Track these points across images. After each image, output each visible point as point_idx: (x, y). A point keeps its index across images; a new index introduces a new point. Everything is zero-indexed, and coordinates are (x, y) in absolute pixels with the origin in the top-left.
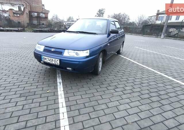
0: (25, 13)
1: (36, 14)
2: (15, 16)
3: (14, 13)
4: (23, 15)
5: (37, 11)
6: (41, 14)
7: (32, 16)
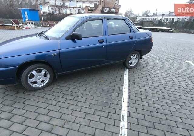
0: (98, 9)
1: (108, 10)
3: (89, 10)
4: (95, 11)
5: (109, 7)
6: (113, 9)
7: (104, 11)
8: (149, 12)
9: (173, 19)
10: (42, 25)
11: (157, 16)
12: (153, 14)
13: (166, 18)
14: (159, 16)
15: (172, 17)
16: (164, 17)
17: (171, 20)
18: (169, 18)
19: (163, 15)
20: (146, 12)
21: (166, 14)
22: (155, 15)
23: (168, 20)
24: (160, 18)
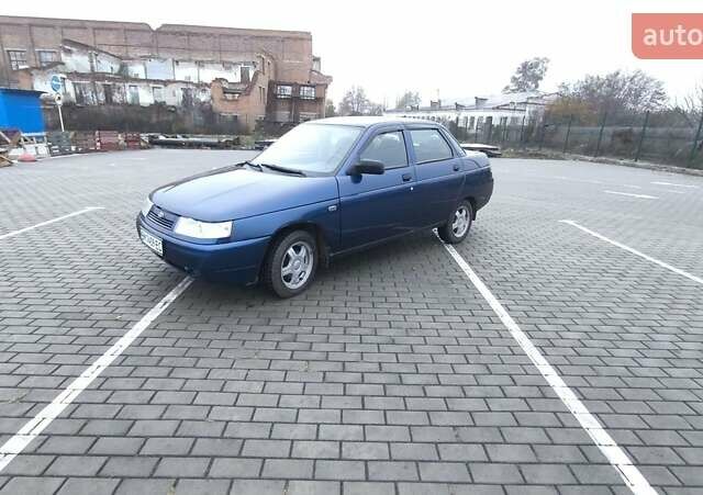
0: (256, 89)
1: (288, 90)
2: (226, 100)
3: (225, 91)
4: (249, 95)
5: (293, 81)
6: (306, 88)
7: (276, 95)
8: (416, 98)
9: (490, 118)
10: (73, 148)
11: (440, 109)
12: (429, 105)
13: (470, 114)
14: (447, 109)
15: (486, 114)
16: (463, 114)
17: (484, 121)
18: (477, 114)
19: (458, 107)
20: (408, 96)
21: (466, 104)
22: (435, 106)
23: (476, 121)
24: (452, 116)
